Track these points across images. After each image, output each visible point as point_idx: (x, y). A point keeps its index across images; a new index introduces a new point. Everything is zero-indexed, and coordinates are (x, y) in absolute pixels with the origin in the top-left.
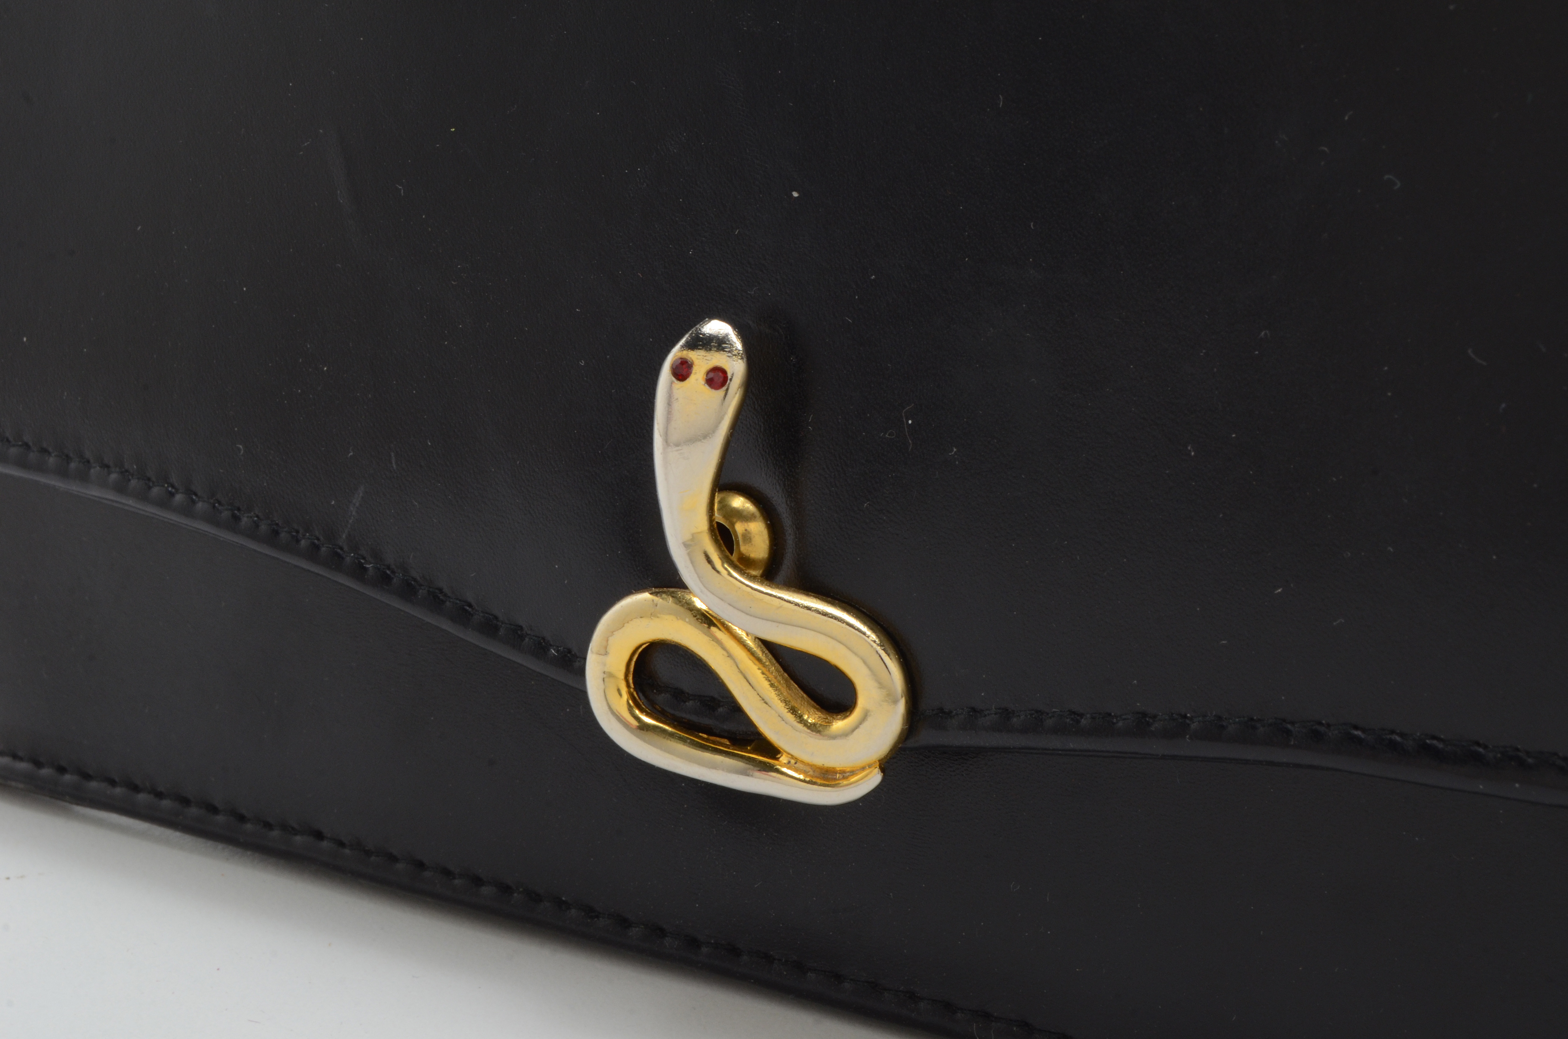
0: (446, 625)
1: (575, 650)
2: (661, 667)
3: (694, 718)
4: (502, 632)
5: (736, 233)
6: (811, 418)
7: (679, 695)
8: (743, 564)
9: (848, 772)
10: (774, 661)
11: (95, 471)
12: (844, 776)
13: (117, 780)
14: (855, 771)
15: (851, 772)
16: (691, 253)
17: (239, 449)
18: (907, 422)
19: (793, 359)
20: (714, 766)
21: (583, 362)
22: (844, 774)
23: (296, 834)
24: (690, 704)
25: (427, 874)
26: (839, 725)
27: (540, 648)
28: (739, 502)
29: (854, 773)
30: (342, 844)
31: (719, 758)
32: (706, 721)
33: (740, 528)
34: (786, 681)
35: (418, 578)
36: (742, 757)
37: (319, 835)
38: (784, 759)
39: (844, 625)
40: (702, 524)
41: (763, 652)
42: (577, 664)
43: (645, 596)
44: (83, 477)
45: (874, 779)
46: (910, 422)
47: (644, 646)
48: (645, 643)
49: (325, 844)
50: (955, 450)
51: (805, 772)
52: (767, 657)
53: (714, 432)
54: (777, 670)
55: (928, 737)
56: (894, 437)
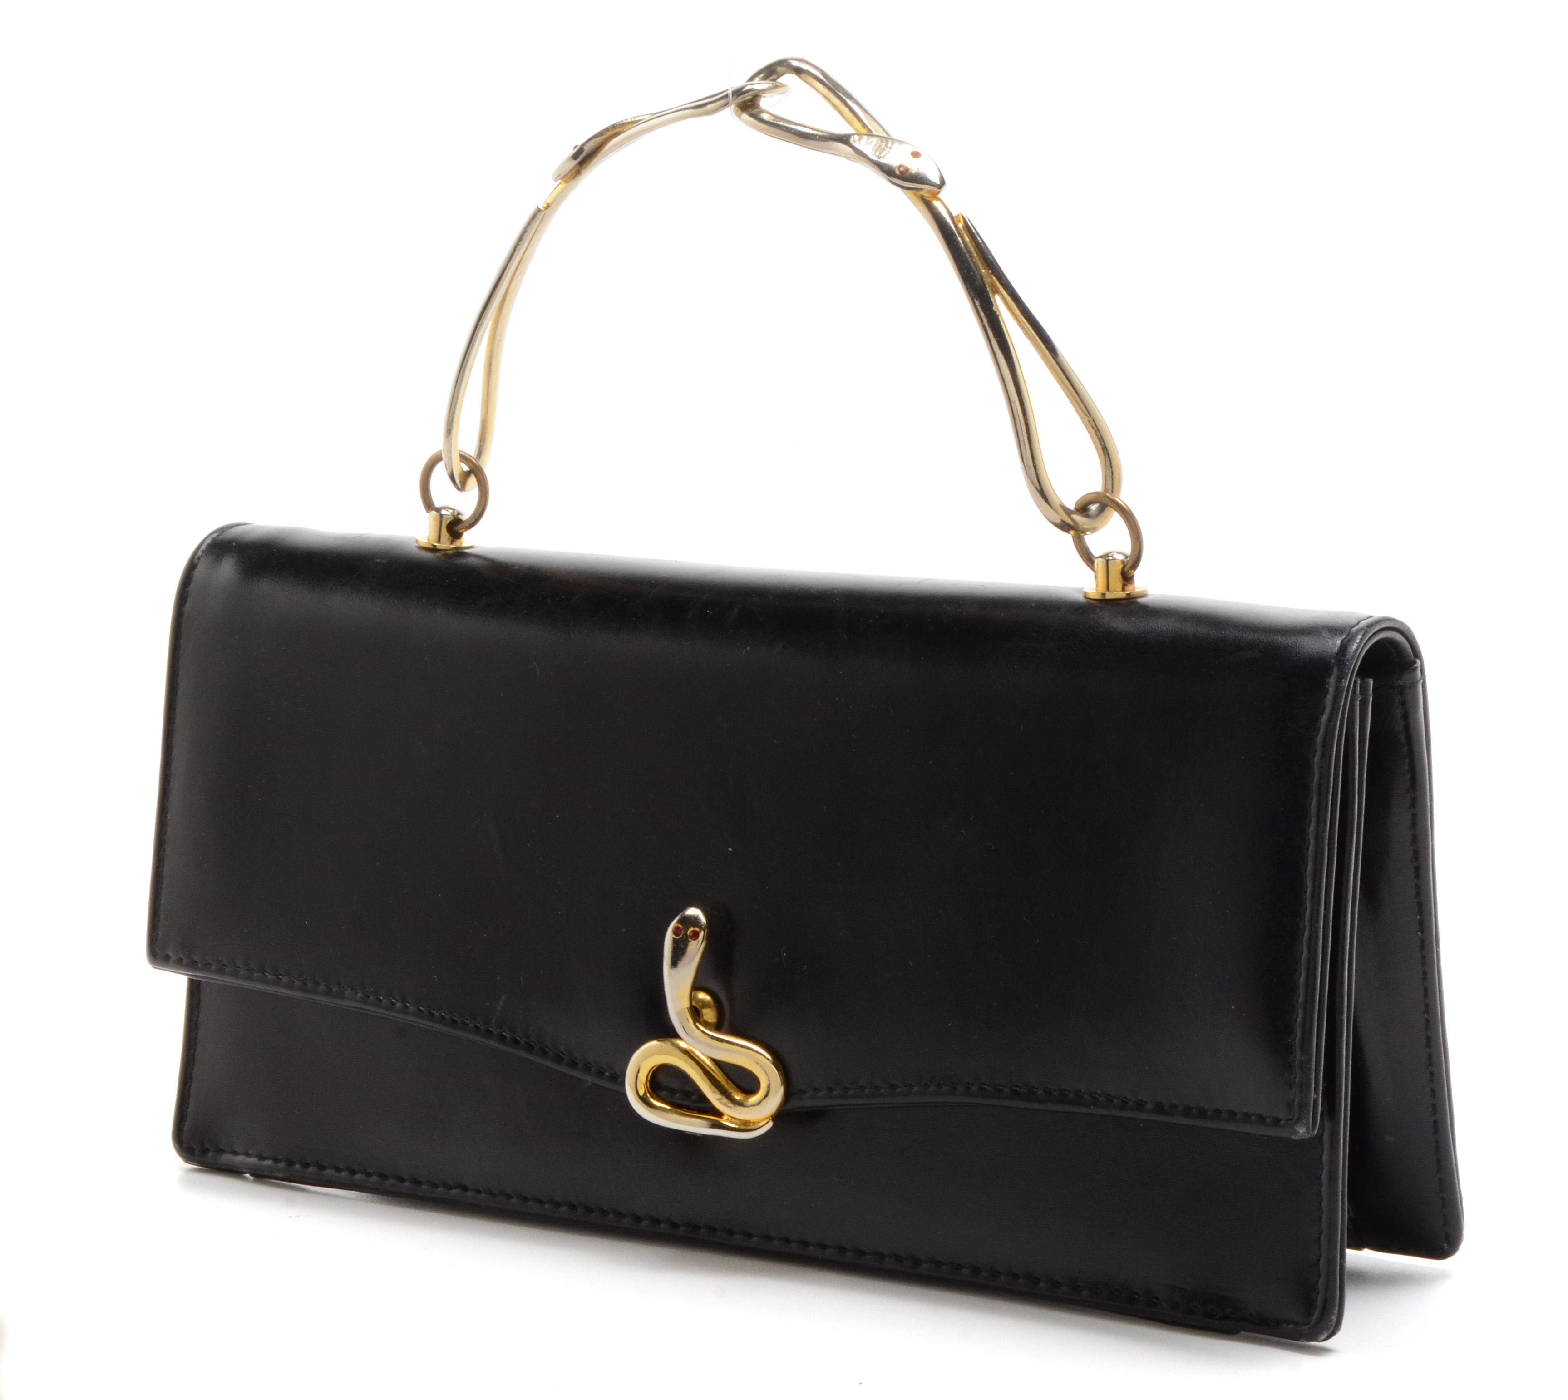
0: (550, 1064)
1: (619, 1073)
2: (662, 1079)
3: (679, 1102)
4: (580, 1065)
7: (673, 1091)
8: (706, 1024)
9: (756, 1123)
10: (720, 1071)
11: (348, 992)
12: (754, 1125)
13: (342, 1167)
15: (758, 1123)
17: (435, 978)
19: (728, 927)
20: (692, 1125)
23: (451, 1189)
24: (678, 1095)
25: (529, 1203)
26: (754, 1099)
27: (600, 1073)
28: (702, 996)
29: (760, 1123)
30: (479, 1192)
31: (693, 1120)
32: (686, 1103)
33: (705, 1011)
34: (726, 1081)
35: (534, 1041)
36: (705, 1118)
37: (465, 1189)
38: (725, 1118)
39: (754, 1053)
40: (686, 1004)
41: (715, 1067)
42: (620, 1079)
43: (654, 1043)
44: (341, 995)
45: (771, 1124)
47: (655, 1068)
48: (655, 1066)
49: (470, 1193)
50: (806, 967)
51: (736, 1124)
52: (717, 1069)
53: (693, 960)
54: (722, 1075)
55: (794, 1104)
56: (777, 961)
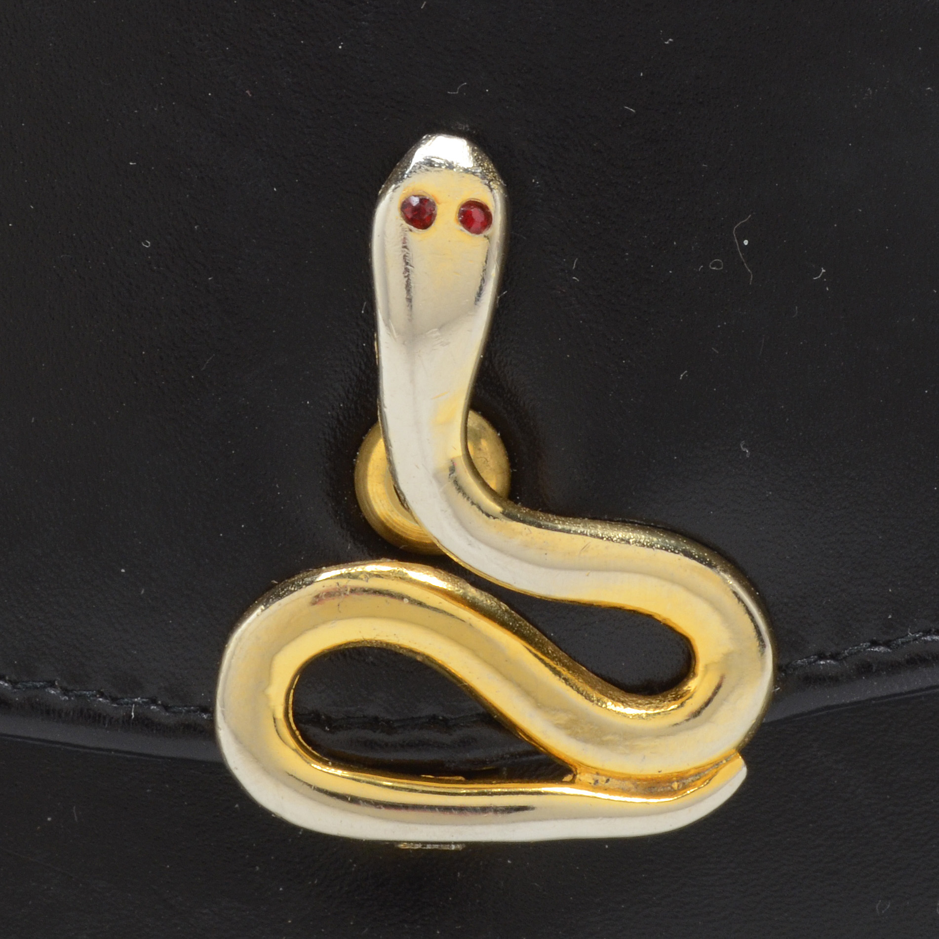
5: (422, 8)
6: (575, 264)
9: (691, 776)
12: (684, 783)
14: (703, 772)
15: (696, 775)
16: (340, 47)
18: (741, 244)
19: (536, 181)
21: (149, 243)
22: (685, 781)
29: (702, 774)
45: (736, 778)
46: (746, 242)
50: (823, 271)
56: (722, 268)
